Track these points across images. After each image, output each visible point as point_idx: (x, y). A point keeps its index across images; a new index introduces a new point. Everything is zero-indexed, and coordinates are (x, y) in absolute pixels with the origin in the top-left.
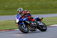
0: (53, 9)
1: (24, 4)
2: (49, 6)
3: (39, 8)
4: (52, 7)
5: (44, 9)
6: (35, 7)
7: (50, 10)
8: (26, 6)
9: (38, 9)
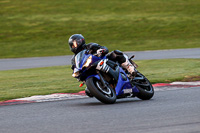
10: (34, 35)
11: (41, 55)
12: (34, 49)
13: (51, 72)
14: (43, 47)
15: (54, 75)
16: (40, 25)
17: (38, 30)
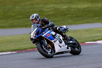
3: (19, 16)
6: (13, 14)
9: (17, 19)
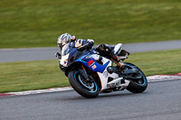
0: (129, 28)
1: (40, 12)
2: (119, 20)
4: (126, 22)
5: (100, 30)
7: (122, 31)
8: (44, 20)
10: (140, 23)
11: (146, 40)
12: (139, 35)
13: (155, 56)
14: (148, 34)
15: (157, 59)
16: (145, 14)
17: (143, 18)
